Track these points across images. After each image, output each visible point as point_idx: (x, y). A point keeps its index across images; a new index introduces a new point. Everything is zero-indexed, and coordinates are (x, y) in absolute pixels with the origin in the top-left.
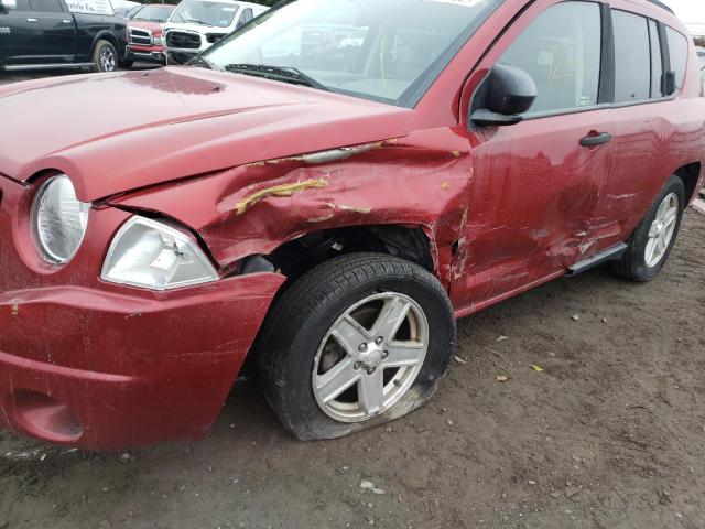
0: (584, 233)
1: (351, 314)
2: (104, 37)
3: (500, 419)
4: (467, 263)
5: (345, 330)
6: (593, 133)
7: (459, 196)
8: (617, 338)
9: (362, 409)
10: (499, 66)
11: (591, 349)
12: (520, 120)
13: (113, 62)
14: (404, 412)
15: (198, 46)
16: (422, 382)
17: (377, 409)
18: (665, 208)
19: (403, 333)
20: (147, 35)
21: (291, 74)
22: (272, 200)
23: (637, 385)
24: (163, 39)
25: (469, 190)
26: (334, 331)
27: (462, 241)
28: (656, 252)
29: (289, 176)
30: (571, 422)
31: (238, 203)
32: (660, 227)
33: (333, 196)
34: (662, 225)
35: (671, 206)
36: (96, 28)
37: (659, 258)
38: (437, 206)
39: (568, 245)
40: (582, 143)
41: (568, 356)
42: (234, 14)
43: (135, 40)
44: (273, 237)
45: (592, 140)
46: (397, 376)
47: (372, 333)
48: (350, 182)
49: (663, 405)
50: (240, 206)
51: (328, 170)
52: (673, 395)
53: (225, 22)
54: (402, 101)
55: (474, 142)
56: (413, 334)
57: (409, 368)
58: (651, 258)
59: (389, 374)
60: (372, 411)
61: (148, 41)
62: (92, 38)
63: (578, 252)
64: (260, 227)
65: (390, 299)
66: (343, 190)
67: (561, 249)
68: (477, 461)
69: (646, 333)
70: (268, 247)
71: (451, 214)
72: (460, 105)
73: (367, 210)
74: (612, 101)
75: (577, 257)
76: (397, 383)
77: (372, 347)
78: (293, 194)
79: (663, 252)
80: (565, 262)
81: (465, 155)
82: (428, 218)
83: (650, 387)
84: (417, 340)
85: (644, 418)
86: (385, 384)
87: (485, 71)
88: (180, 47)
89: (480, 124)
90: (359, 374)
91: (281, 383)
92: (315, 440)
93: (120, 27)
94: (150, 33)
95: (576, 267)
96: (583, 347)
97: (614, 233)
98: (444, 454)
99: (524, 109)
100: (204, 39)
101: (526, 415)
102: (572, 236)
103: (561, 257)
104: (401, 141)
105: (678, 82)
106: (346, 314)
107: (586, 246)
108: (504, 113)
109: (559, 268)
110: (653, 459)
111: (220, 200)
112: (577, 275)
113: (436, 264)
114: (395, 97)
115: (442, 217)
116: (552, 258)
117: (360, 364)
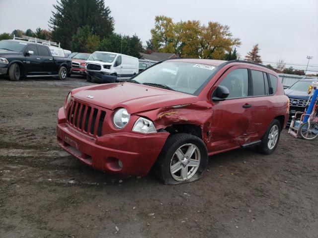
0: (245, 134)
1: (181, 148)
2: (63, 65)
3: (221, 184)
4: (211, 138)
5: (179, 153)
6: (247, 104)
7: (209, 119)
8: (258, 168)
9: (182, 178)
10: (219, 86)
11: (249, 170)
12: (225, 100)
13: (65, 75)
14: (193, 180)
15: (100, 69)
16: (198, 172)
17: (186, 178)
18: (274, 130)
19: (193, 157)
20: (78, 64)
21: (164, 87)
22: (167, 116)
23: (262, 179)
24: (86, 67)
25: (212, 117)
26: (176, 153)
27: (210, 131)
28: (272, 145)
29: (170, 111)
30: (242, 186)
31: (160, 116)
32: (272, 136)
33: (180, 116)
34: (273, 135)
35: (276, 129)
36: (61, 62)
37: (273, 147)
38: (204, 121)
39: (241, 138)
40: (243, 107)
41: (241, 171)
42: (114, 58)
43: (73, 66)
44: (165, 125)
45: (246, 106)
46: (191, 170)
47: (186, 155)
48: (183, 113)
49: (269, 184)
50: (161, 116)
51: (178, 110)
52: (272, 182)
53: (111, 61)
54: (194, 94)
55: (213, 105)
56: (196, 158)
57: (195, 167)
58: (270, 146)
59: (190, 168)
60: (185, 179)
61: (79, 67)
62: (59, 66)
63: (244, 140)
64: (163, 122)
65: (190, 146)
66: (181, 115)
67: (239, 139)
68: (215, 192)
69: (267, 167)
70: (165, 127)
71: (207, 123)
72: (209, 96)
73: (187, 120)
74: (252, 95)
75: (244, 142)
76: (191, 172)
77: (185, 159)
78: (171, 115)
79: (275, 145)
80: (241, 143)
81: (211, 108)
82: (201, 124)
83: (266, 180)
84: (197, 159)
85: (263, 186)
86: (188, 172)
87: (216, 87)
88: (92, 69)
89: (214, 101)
90: (181, 167)
91: (163, 166)
92: (169, 184)
93: (69, 62)
94: (79, 63)
95: (244, 145)
96: (246, 169)
97: (256, 136)
98: (205, 189)
99: (226, 97)
100: (102, 67)
101: (228, 183)
102: (242, 135)
103: (239, 141)
104: (195, 104)
105: (274, 90)
106: (179, 149)
107: (247, 139)
108: (221, 98)
109: (238, 145)
110: (264, 194)
111: (157, 115)
112: (245, 148)
113: (203, 137)
114: (192, 93)
115: (205, 124)
116: (236, 141)
117: (182, 164)
